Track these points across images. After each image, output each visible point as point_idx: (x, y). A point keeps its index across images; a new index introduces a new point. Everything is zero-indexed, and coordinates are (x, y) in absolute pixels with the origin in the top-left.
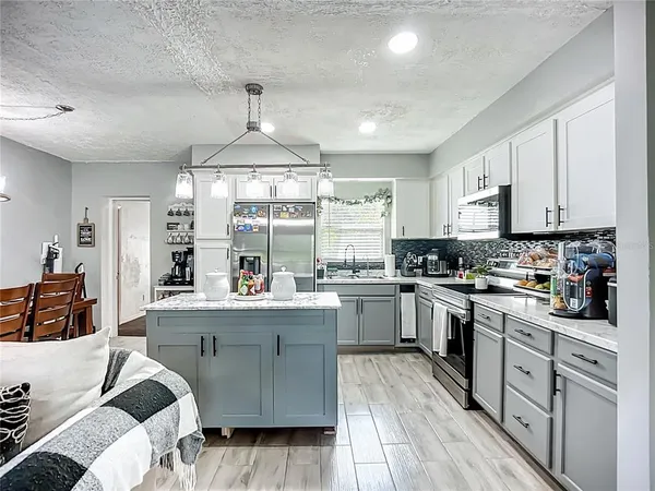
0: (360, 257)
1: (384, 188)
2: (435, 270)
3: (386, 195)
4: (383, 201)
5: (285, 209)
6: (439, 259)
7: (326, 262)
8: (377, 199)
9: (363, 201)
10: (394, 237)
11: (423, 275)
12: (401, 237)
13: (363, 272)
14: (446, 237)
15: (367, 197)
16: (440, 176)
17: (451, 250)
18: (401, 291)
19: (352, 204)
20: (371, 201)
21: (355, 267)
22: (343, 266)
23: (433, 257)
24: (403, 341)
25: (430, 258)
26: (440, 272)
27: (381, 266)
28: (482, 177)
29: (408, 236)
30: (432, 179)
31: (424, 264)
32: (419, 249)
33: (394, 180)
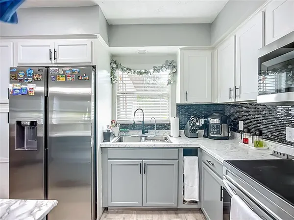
0: (148, 119)
1: (170, 59)
2: (217, 133)
3: (171, 64)
4: (169, 71)
6: (221, 123)
7: (119, 123)
8: (164, 69)
9: (151, 71)
10: (178, 101)
11: (204, 136)
12: (185, 102)
13: (151, 134)
14: (232, 100)
15: (154, 67)
17: (233, 113)
18: (184, 155)
19: (141, 73)
20: (158, 71)
21: (145, 128)
22: (133, 127)
23: (215, 121)
24: (185, 202)
25: (212, 121)
26: (222, 135)
27: (166, 127)
29: (192, 101)
30: (214, 48)
31: (206, 126)
32: (201, 112)
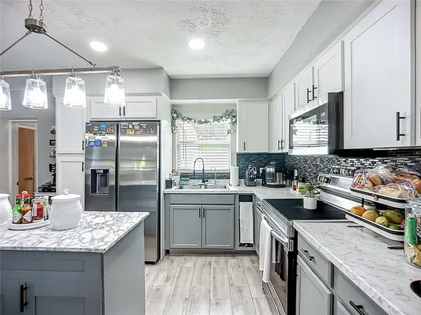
0: (208, 168)
1: (231, 109)
2: (273, 181)
3: (231, 114)
4: (230, 120)
5: (131, 126)
6: (276, 172)
7: (179, 172)
8: (224, 119)
9: (212, 120)
10: (237, 151)
11: (262, 185)
12: (243, 151)
13: (211, 182)
14: (280, 151)
15: (215, 117)
16: (275, 96)
17: (289, 163)
18: (240, 201)
19: (202, 123)
20: (218, 120)
21: (204, 177)
22: (194, 176)
23: (270, 170)
24: (241, 245)
25: (268, 170)
26: (277, 183)
27: (226, 176)
28: (311, 89)
30: (271, 100)
31: (264, 175)
32: (261, 161)
33: (236, 101)
